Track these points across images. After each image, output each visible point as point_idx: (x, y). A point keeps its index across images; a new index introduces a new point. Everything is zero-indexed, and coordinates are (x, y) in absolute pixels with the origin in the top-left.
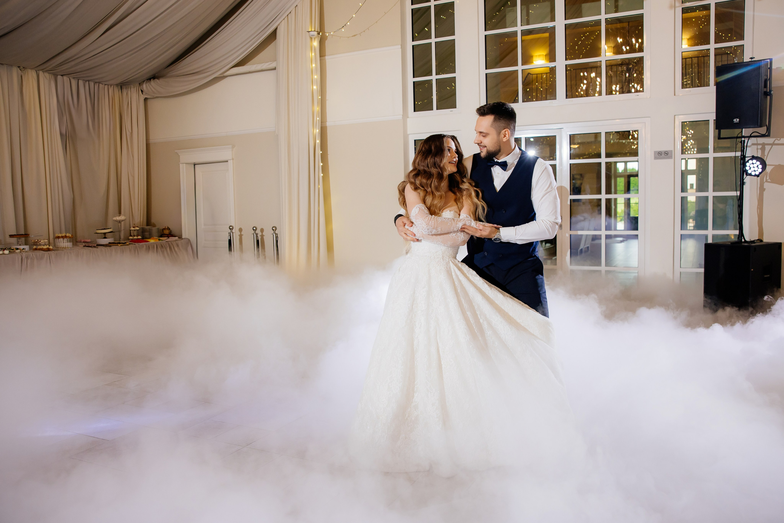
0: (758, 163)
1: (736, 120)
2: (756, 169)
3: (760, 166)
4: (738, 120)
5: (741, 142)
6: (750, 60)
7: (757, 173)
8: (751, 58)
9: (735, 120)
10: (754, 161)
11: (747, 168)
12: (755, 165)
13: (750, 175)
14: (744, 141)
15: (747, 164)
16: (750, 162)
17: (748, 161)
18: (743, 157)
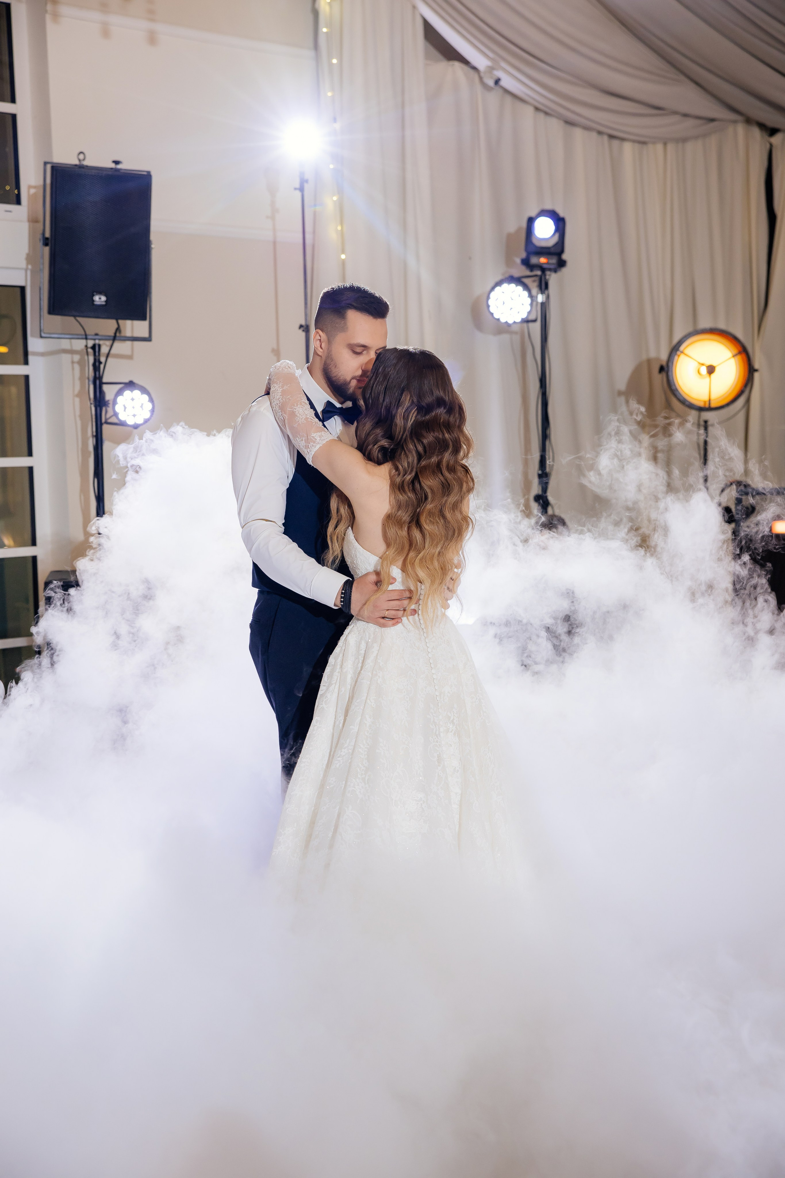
0: (145, 397)
1: (100, 298)
2: (138, 411)
3: (149, 406)
4: (104, 298)
5: (93, 347)
6: (113, 166)
7: (139, 420)
8: (117, 162)
9: (96, 298)
10: (137, 393)
11: (118, 408)
12: (137, 403)
13: (123, 424)
14: (99, 346)
15: (120, 399)
16: (127, 393)
17: (120, 393)
18: (98, 381)
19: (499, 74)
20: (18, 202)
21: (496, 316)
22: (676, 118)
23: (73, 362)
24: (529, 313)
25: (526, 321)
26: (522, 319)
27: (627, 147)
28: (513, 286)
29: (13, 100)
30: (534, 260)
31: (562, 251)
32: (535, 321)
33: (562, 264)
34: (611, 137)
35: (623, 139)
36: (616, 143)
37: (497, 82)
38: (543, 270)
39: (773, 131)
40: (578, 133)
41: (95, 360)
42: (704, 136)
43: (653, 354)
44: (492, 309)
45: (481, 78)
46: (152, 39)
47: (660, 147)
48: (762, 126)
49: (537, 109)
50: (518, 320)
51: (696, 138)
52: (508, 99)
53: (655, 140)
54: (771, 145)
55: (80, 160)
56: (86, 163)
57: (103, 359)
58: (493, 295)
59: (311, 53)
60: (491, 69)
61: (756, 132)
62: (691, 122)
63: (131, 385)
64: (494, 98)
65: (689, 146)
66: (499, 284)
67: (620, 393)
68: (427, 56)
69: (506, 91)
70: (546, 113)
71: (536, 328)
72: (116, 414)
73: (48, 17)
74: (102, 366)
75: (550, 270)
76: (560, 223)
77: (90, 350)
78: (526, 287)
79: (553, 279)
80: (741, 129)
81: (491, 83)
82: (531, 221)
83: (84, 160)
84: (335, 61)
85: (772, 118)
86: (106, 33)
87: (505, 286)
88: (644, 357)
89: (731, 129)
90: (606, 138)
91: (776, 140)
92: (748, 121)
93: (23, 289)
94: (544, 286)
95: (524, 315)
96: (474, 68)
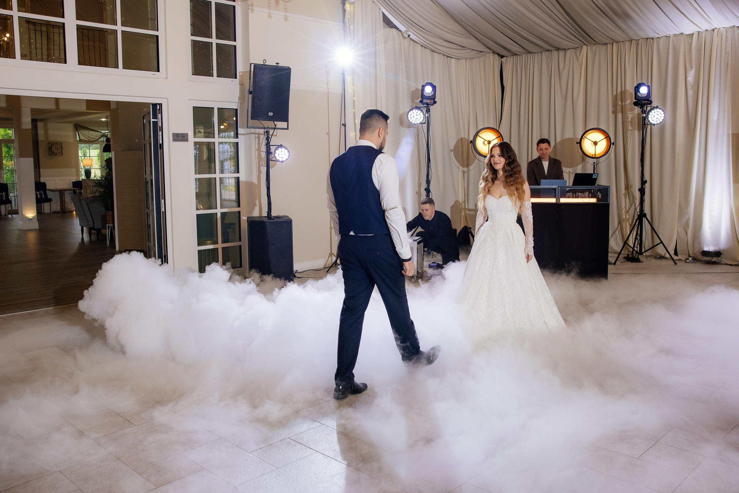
0: (286, 151)
1: (271, 114)
2: (283, 156)
3: (288, 154)
4: (272, 114)
6: (276, 65)
7: (284, 159)
8: (277, 64)
9: (269, 114)
10: (283, 149)
11: (276, 155)
12: (283, 153)
13: (277, 161)
14: (269, 131)
15: (277, 152)
16: (280, 149)
18: (268, 145)
19: (409, 33)
20: (236, 78)
21: (411, 121)
22: (470, 50)
23: (255, 137)
24: (423, 120)
25: (422, 123)
26: (420, 122)
27: (453, 60)
28: (417, 111)
29: (235, 41)
30: (425, 101)
31: (435, 98)
32: (425, 123)
33: (435, 102)
34: (448, 56)
35: (452, 58)
36: (449, 59)
37: (409, 36)
38: (428, 104)
39: (502, 57)
40: (436, 54)
41: (267, 136)
42: (479, 57)
43: (463, 137)
44: (409, 119)
45: (402, 35)
46: (286, 19)
47: (464, 61)
48: (499, 55)
49: (422, 46)
50: (419, 123)
51: (476, 58)
52: (412, 42)
53: (463, 58)
54: (502, 61)
55: (264, 63)
56: (266, 64)
57: (270, 137)
58: (410, 114)
59: (342, 24)
60: (407, 31)
61: (497, 56)
62: (474, 52)
63: (281, 146)
64: (407, 41)
65: (474, 61)
66: (411, 109)
67: (451, 150)
68: (384, 27)
69: (411, 39)
70: (425, 47)
71: (425, 126)
72: (275, 157)
73: (250, 11)
74: (270, 139)
75: (430, 105)
76: (434, 88)
77: (266, 133)
78: (422, 111)
79: (431, 108)
80: (491, 55)
81: (407, 36)
82: (423, 87)
83: (265, 63)
84: (352, 27)
85: (503, 52)
86: (270, 16)
87: (414, 111)
88: (460, 137)
89: (488, 55)
90: (446, 56)
91: (504, 60)
92: (494, 52)
93: (236, 110)
94: (428, 111)
95: (421, 121)
96: (400, 31)
